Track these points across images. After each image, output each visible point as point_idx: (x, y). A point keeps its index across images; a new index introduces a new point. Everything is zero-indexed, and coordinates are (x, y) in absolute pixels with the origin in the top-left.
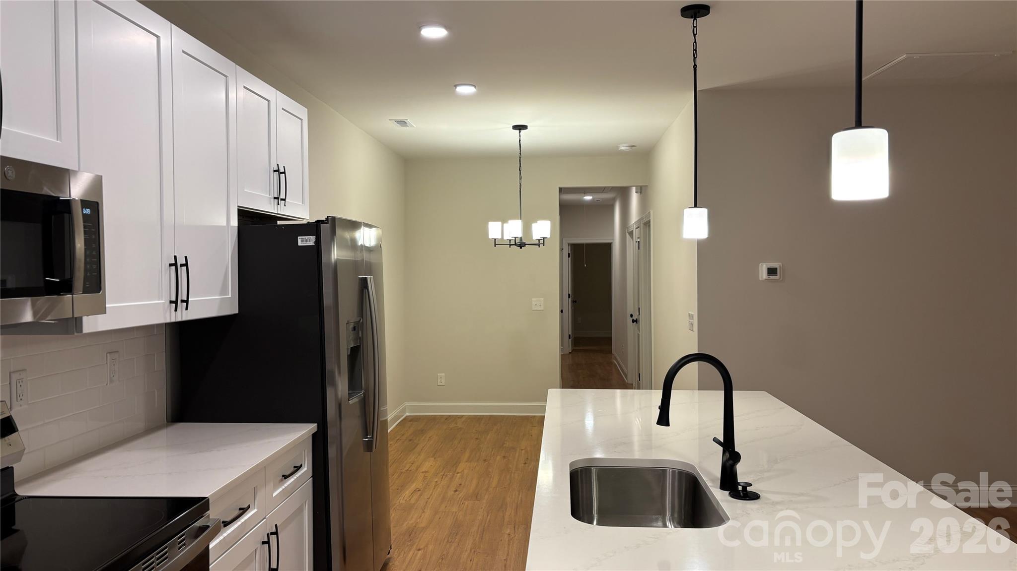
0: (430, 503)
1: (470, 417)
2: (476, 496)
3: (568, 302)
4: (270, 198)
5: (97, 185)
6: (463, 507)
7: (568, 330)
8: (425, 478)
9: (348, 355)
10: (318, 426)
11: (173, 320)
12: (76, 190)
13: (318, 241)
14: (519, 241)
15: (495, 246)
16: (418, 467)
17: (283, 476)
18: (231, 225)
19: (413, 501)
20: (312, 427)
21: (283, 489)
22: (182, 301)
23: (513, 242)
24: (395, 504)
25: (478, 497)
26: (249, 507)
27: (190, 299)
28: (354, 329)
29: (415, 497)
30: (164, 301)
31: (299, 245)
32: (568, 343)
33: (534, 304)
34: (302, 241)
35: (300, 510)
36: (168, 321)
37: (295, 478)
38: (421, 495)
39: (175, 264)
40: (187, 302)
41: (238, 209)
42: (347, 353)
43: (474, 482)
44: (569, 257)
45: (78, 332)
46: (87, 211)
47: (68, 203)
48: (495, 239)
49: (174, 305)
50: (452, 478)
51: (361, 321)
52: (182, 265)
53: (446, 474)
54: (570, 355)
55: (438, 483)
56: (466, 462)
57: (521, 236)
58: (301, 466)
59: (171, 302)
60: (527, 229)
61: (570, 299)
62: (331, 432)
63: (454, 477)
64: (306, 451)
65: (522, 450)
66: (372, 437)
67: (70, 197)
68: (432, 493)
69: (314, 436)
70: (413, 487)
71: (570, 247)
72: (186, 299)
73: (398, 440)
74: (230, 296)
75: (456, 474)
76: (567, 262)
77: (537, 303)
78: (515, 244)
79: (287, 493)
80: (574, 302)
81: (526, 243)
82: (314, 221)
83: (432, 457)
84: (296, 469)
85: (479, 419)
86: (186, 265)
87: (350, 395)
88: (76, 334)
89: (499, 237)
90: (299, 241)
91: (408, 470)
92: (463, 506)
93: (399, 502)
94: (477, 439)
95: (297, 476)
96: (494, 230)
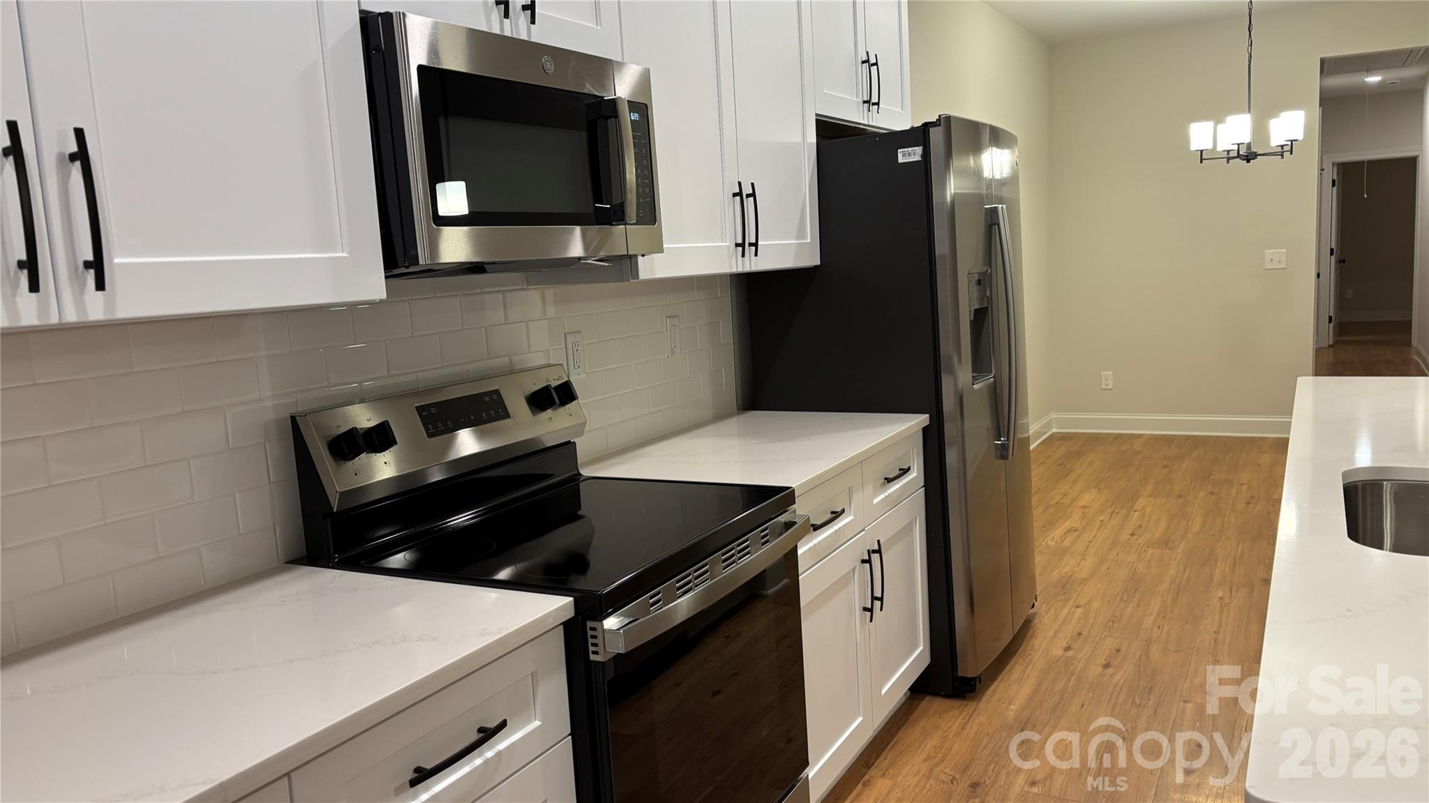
0: (1093, 547)
1: (1153, 437)
2: (1165, 543)
3: (1330, 263)
4: (858, 102)
5: (645, 83)
6: (1146, 556)
7: (1329, 309)
8: (1084, 515)
9: (970, 321)
10: (930, 416)
11: (740, 270)
12: (623, 88)
13: (926, 154)
14: (1245, 150)
15: (1201, 162)
16: (1073, 501)
17: (886, 479)
18: (808, 141)
19: (1066, 544)
20: (922, 419)
21: (886, 497)
22: (751, 245)
23: (1232, 155)
24: (1040, 545)
25: (1169, 545)
26: (843, 511)
27: (759, 243)
28: (979, 282)
29: (1070, 538)
30: (728, 243)
31: (899, 162)
32: (1329, 330)
33: (1267, 259)
34: (904, 155)
35: (909, 528)
36: (734, 270)
37: (902, 484)
38: (1078, 537)
39: (740, 194)
40: (756, 245)
41: (816, 120)
42: (970, 318)
43: (1163, 524)
44: (1333, 185)
45: (633, 278)
46: (635, 116)
47: (613, 103)
48: (1202, 151)
49: (740, 249)
50: (1126, 518)
51: (989, 271)
52: (748, 196)
53: (1117, 511)
54: (1331, 349)
55: (1104, 523)
56: (1149, 496)
57: (1249, 141)
58: (909, 469)
59: (737, 245)
60: (1260, 129)
61: (1333, 257)
62: (949, 430)
63: (1130, 516)
64: (915, 449)
65: (1242, 484)
66: (1008, 440)
67: (615, 95)
68: (1096, 535)
69: (925, 430)
70: (1067, 525)
71: (1335, 169)
72: (754, 242)
73: (1042, 463)
74: (809, 241)
75: (1132, 513)
76: (1331, 194)
77: (1275, 256)
78: (1239, 156)
79: (892, 503)
80: (1341, 262)
81: (1259, 153)
82: (920, 125)
83: (1095, 488)
84: (901, 472)
85: (1169, 440)
86: (753, 195)
87: (974, 379)
88: (631, 281)
89: (1209, 146)
90: (900, 155)
91: (1057, 503)
92: (1144, 554)
93: (1046, 544)
94: (1165, 466)
95: (904, 481)
96: (1200, 135)
